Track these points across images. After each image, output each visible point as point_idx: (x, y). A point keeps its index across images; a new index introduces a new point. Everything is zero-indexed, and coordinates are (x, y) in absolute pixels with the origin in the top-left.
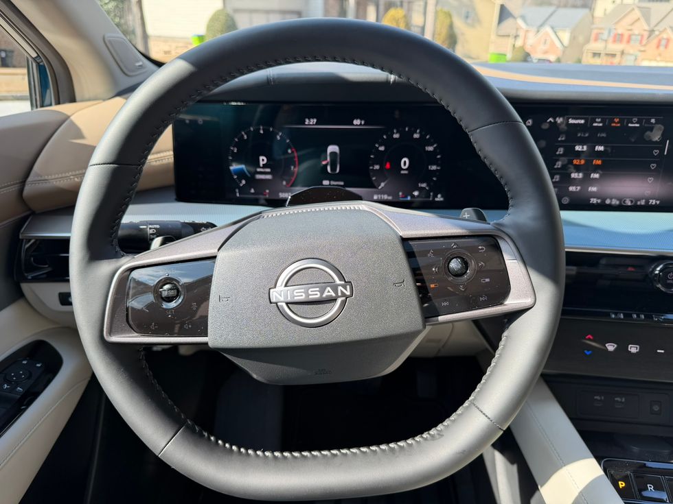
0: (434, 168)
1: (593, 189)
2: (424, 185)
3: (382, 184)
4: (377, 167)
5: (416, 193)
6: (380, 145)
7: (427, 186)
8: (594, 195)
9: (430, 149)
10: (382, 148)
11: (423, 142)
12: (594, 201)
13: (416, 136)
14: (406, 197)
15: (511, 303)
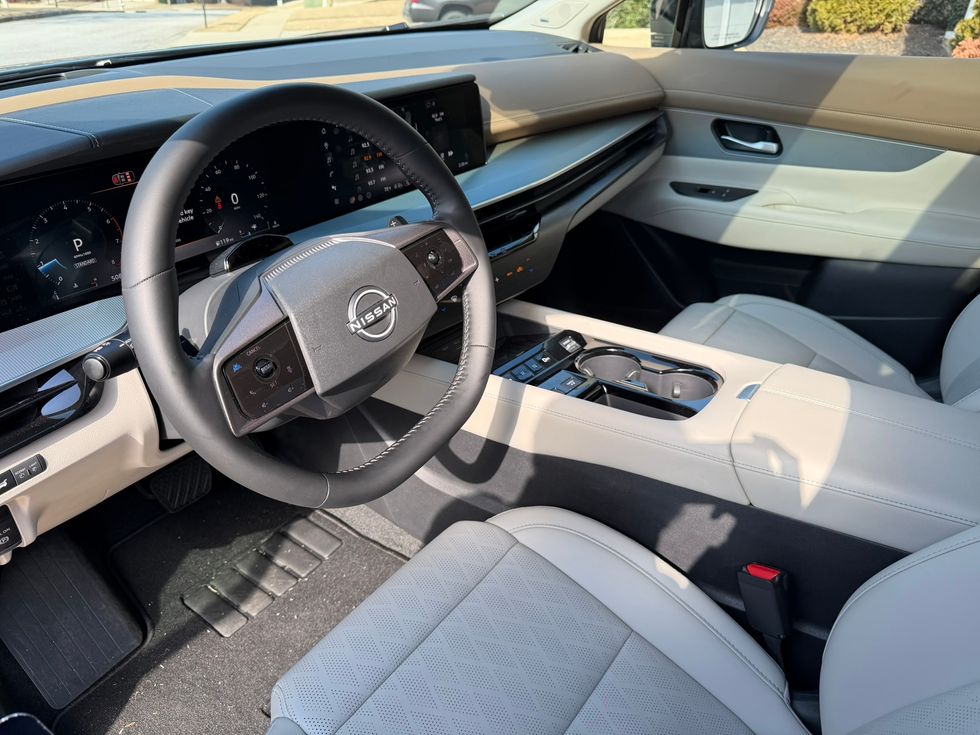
0: (262, 195)
1: (383, 179)
2: (259, 216)
3: (220, 228)
4: (209, 211)
5: (254, 227)
6: (206, 186)
7: (262, 215)
8: (386, 184)
9: (253, 177)
10: (208, 189)
11: (244, 172)
12: (387, 189)
13: (236, 167)
14: (247, 234)
15: (466, 269)
